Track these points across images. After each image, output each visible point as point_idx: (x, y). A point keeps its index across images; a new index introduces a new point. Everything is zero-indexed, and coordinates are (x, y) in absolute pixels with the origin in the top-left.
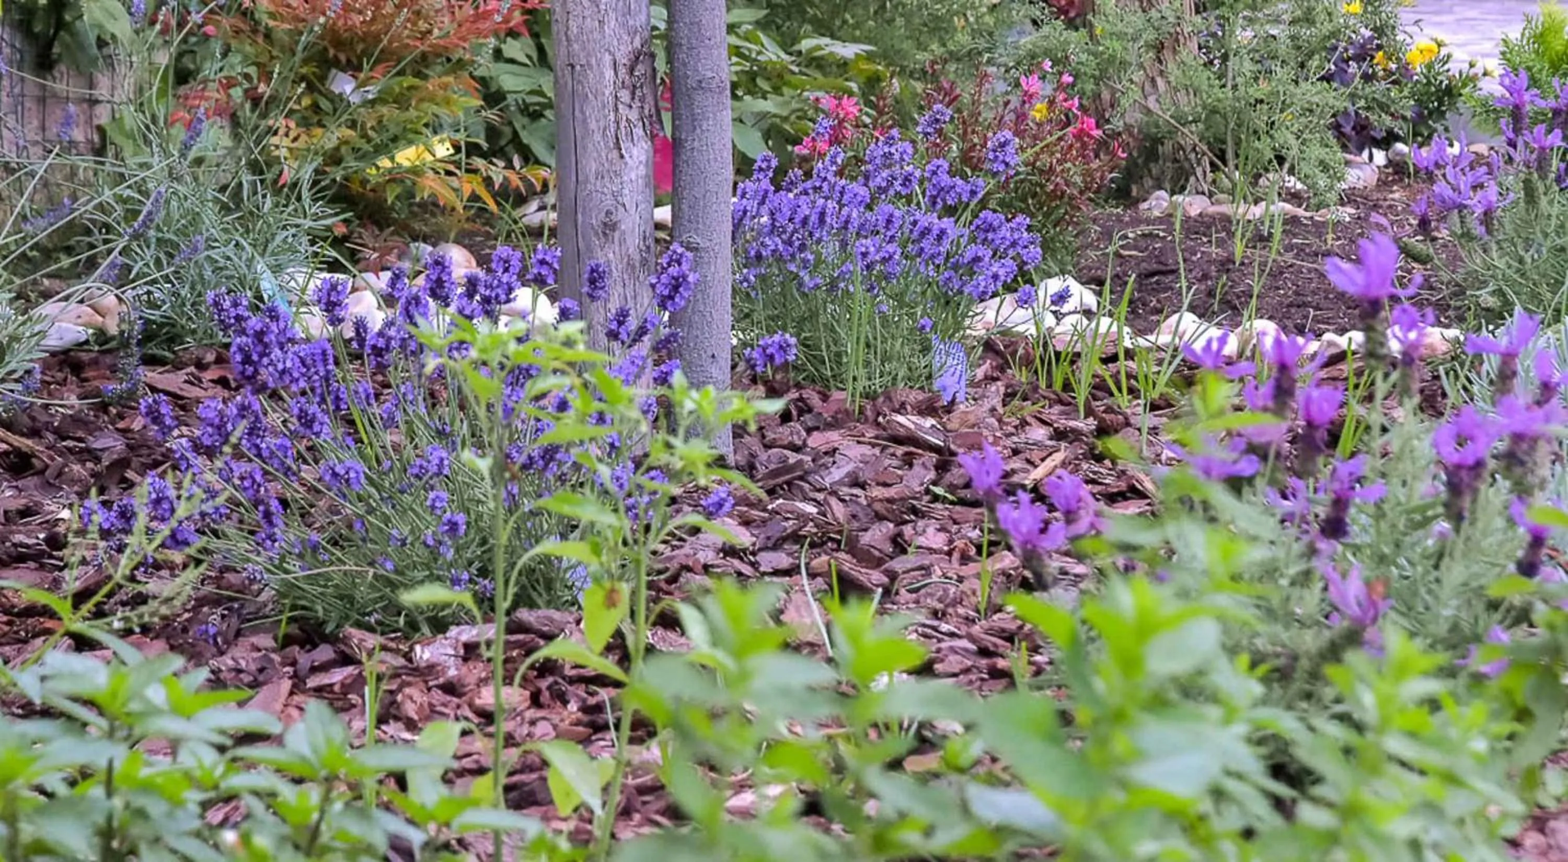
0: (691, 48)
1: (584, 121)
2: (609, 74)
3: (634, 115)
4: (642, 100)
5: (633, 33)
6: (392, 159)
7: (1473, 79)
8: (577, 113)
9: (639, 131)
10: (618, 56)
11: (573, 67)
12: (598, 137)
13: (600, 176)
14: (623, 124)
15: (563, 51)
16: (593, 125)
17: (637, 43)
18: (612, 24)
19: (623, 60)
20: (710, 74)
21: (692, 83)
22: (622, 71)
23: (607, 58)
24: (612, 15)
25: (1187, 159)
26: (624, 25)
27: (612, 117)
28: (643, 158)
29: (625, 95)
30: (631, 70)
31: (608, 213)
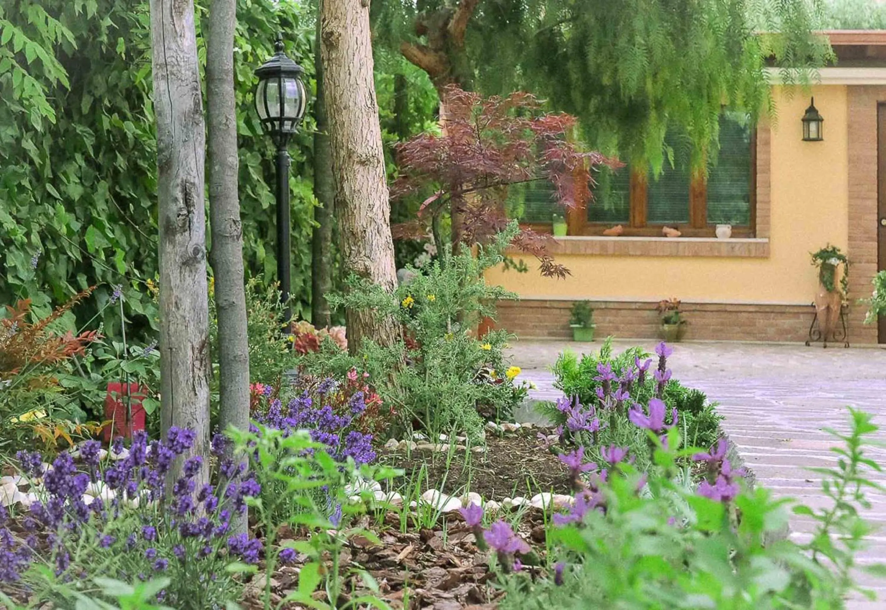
0: (230, 340)
1: (177, 376)
2: (190, 353)
3: (201, 374)
4: (205, 366)
5: (201, 332)
6: (18, 418)
7: (524, 390)
8: (173, 373)
9: (204, 382)
10: (194, 343)
11: (171, 349)
12: (184, 385)
13: (185, 404)
14: (197, 378)
15: (166, 341)
16: (181, 378)
17: (204, 338)
18: (191, 328)
19: (197, 346)
20: (240, 353)
21: (231, 357)
22: (196, 351)
23: (189, 344)
24: (192, 323)
25: (403, 423)
26: (198, 328)
27: (191, 375)
28: (206, 396)
29: (197, 363)
30: (200, 352)
31: (189, 424)
